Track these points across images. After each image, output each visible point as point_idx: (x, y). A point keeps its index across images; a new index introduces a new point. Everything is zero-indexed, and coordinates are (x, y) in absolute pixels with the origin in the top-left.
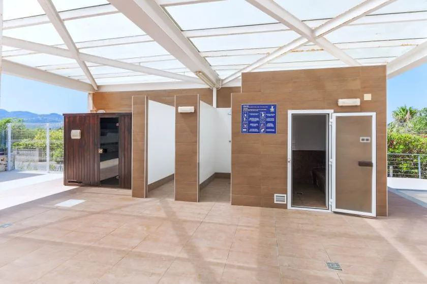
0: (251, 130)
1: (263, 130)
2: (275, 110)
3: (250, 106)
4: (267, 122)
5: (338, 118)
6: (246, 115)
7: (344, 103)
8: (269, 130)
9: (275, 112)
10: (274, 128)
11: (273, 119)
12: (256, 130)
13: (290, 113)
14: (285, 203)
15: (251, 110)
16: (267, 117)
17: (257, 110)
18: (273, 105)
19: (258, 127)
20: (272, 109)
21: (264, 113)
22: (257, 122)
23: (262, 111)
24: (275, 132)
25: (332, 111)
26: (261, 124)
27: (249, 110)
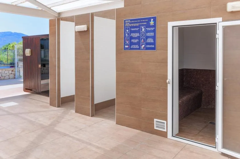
0: (132, 47)
1: (143, 46)
2: (155, 23)
3: (131, 20)
4: (147, 37)
5: (225, 28)
6: (127, 31)
7: (233, 7)
8: (148, 46)
9: (154, 26)
10: (154, 44)
11: (152, 34)
12: (137, 47)
13: (170, 24)
14: (165, 130)
15: (132, 25)
16: (147, 32)
17: (138, 24)
18: (153, 18)
19: (138, 43)
20: (152, 23)
21: (144, 28)
22: (138, 38)
23: (143, 25)
24: (154, 49)
25: (220, 19)
26: (141, 39)
27: (130, 25)
